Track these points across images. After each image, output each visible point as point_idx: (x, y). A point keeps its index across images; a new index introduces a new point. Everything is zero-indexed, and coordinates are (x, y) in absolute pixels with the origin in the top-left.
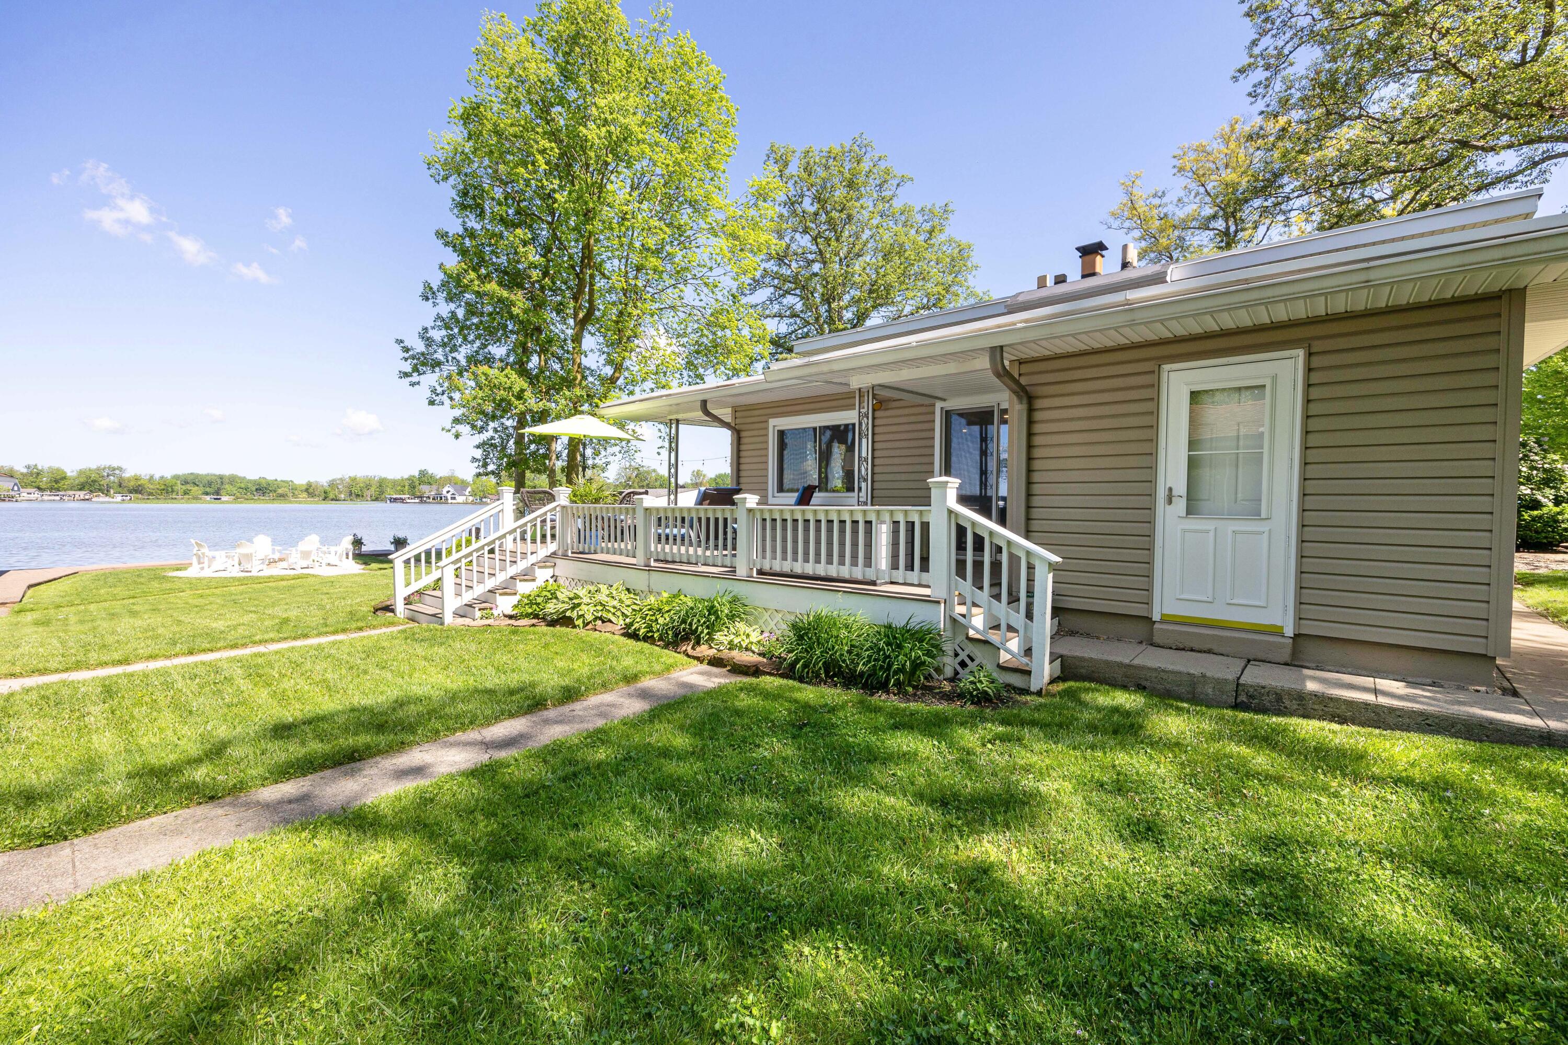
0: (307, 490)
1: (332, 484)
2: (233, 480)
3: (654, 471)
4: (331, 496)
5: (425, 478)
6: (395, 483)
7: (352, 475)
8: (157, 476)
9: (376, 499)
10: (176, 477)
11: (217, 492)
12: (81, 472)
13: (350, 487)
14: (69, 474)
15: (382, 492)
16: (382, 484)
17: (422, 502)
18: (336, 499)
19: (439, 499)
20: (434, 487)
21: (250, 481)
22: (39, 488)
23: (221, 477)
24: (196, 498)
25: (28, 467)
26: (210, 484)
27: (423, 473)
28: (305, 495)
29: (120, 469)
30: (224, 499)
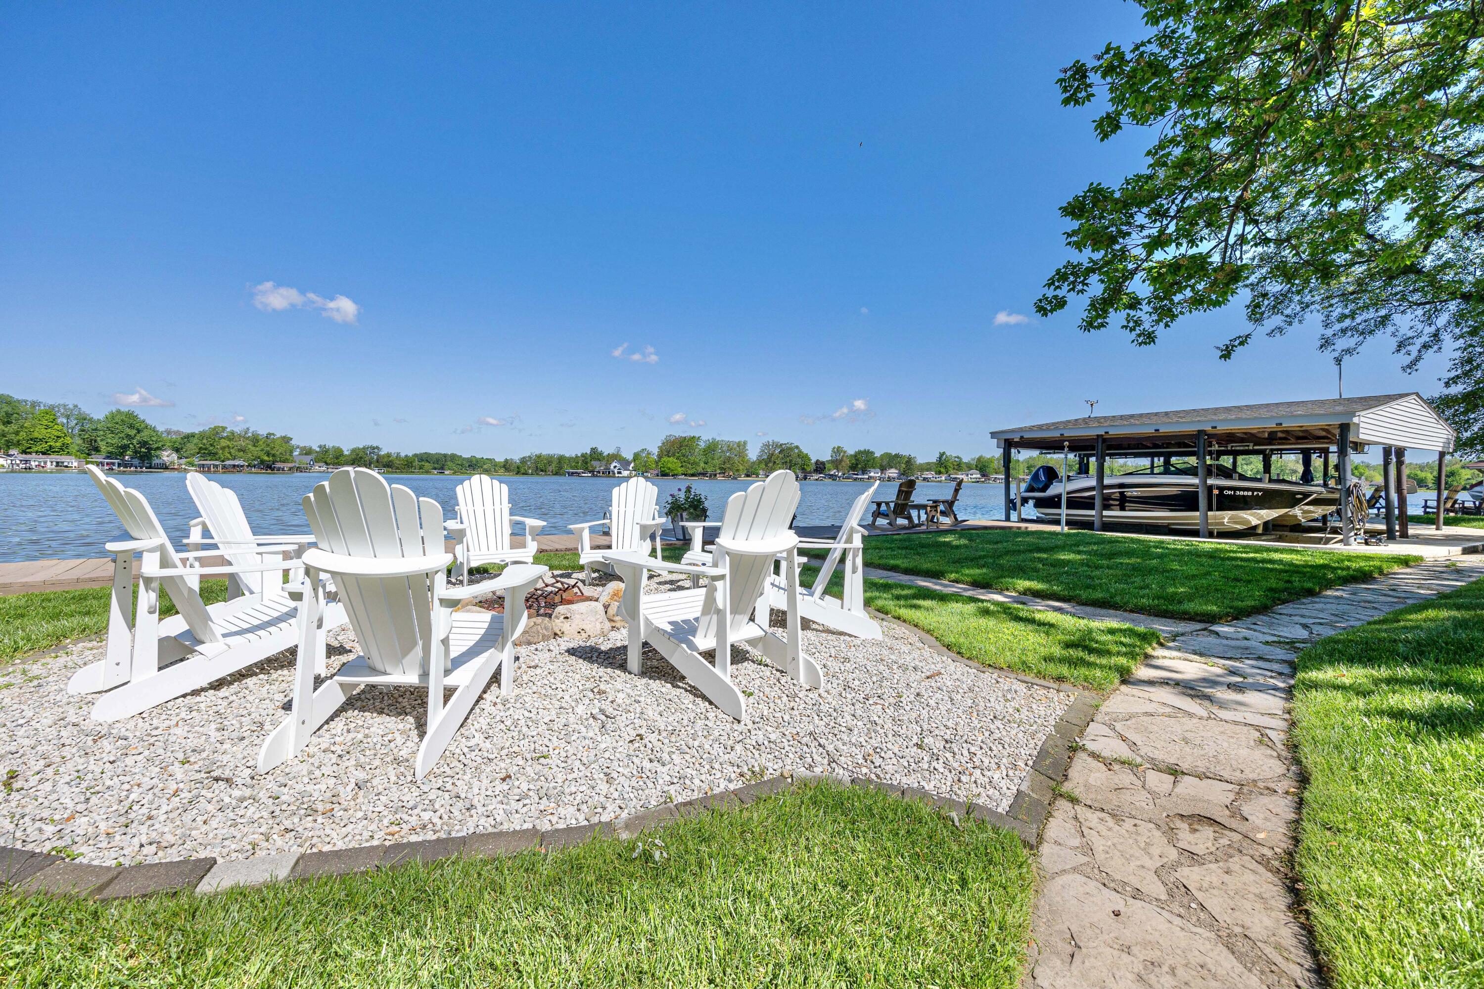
0: (504, 466)
1: (523, 461)
2: (453, 457)
3: (797, 447)
4: (523, 471)
5: (595, 454)
6: (570, 459)
7: (538, 453)
8: (403, 455)
9: (557, 474)
10: (415, 455)
11: (442, 468)
12: (353, 451)
13: (536, 462)
14: (346, 453)
15: (561, 468)
16: (561, 459)
17: (593, 476)
18: (525, 474)
19: (608, 473)
20: (604, 463)
21: (464, 459)
22: (327, 464)
23: (445, 456)
24: (427, 472)
25: (320, 447)
26: (437, 461)
27: (594, 450)
28: (503, 470)
29: (377, 448)
30: (447, 472)
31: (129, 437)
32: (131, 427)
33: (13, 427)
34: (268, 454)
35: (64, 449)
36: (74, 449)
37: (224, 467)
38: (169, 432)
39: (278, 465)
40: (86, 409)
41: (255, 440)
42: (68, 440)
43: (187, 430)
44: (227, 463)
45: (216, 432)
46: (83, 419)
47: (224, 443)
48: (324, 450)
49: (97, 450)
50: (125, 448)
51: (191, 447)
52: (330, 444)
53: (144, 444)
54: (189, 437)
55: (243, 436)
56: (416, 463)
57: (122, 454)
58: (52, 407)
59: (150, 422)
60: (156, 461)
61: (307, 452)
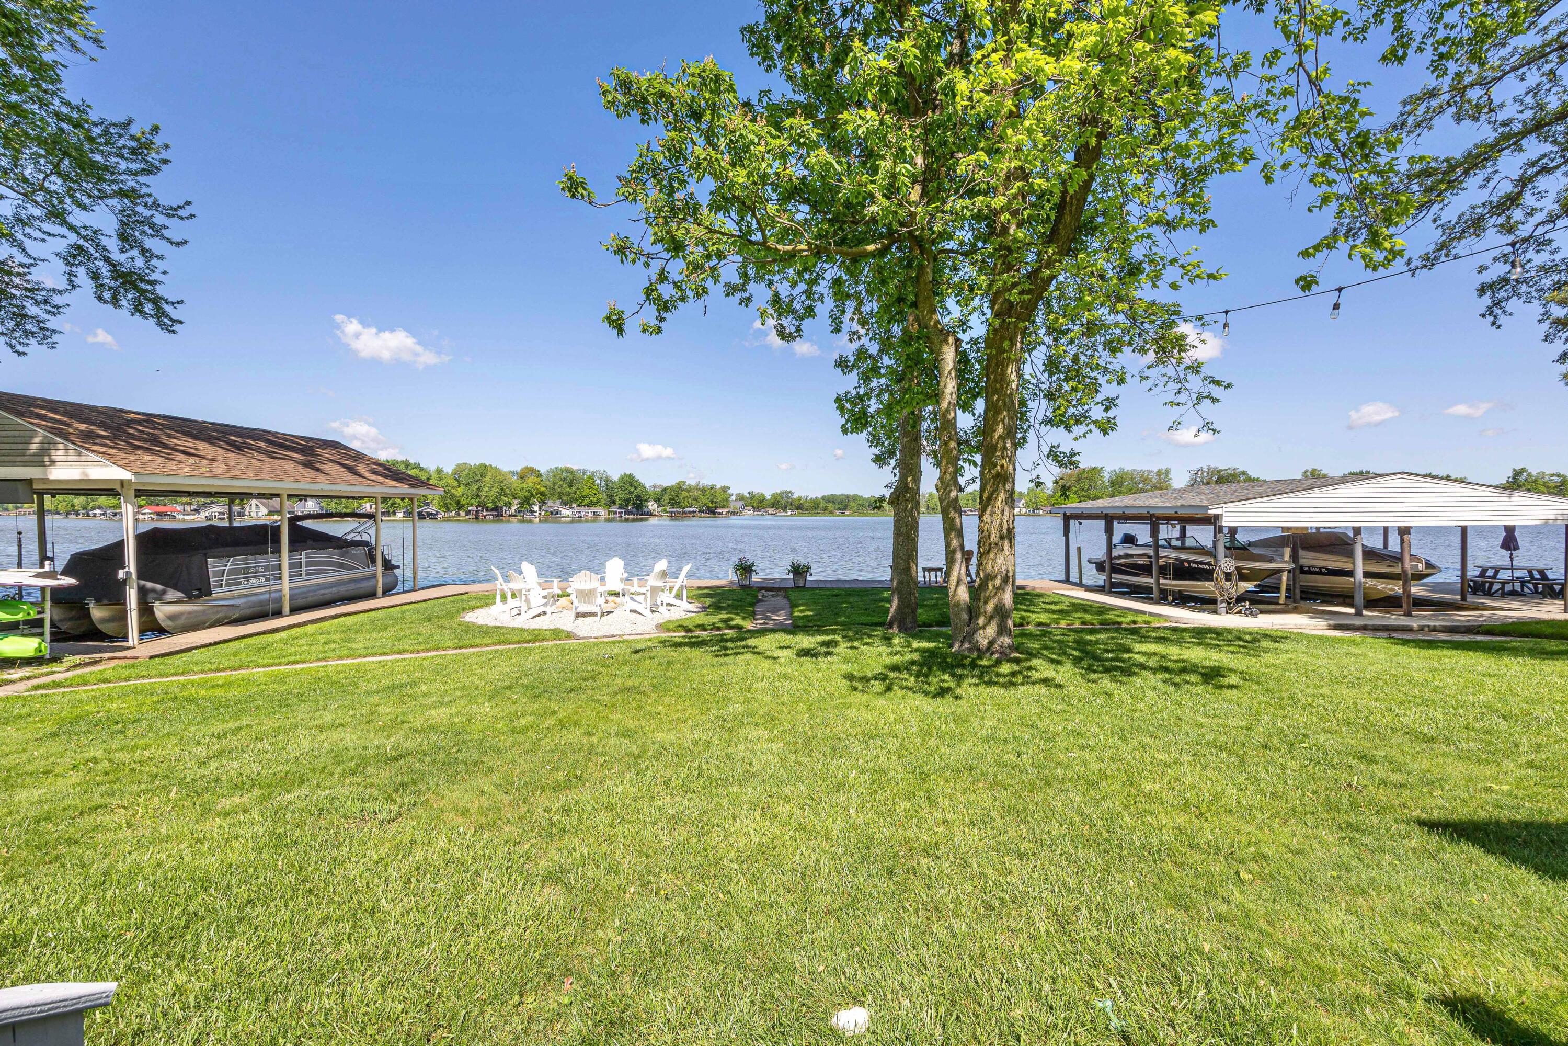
2: (855, 498)
10: (823, 498)
12: (773, 495)
14: (768, 497)
22: (754, 507)
23: (848, 496)
24: (831, 513)
25: (749, 494)
26: (841, 502)
30: (847, 512)
31: (631, 493)
32: (632, 485)
33: (574, 489)
34: (712, 502)
35: (597, 503)
36: (603, 502)
37: (685, 513)
38: (655, 487)
39: (719, 510)
40: (609, 473)
41: (704, 491)
42: (600, 496)
43: (665, 484)
44: (687, 509)
45: (680, 487)
46: (608, 480)
47: (684, 494)
48: (752, 497)
49: (614, 502)
50: (628, 500)
51: (666, 498)
52: (756, 491)
53: (638, 497)
54: (665, 490)
55: (697, 488)
56: (823, 504)
57: (627, 505)
58: (593, 473)
59: (642, 481)
60: (645, 510)
61: (741, 498)
